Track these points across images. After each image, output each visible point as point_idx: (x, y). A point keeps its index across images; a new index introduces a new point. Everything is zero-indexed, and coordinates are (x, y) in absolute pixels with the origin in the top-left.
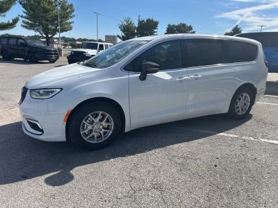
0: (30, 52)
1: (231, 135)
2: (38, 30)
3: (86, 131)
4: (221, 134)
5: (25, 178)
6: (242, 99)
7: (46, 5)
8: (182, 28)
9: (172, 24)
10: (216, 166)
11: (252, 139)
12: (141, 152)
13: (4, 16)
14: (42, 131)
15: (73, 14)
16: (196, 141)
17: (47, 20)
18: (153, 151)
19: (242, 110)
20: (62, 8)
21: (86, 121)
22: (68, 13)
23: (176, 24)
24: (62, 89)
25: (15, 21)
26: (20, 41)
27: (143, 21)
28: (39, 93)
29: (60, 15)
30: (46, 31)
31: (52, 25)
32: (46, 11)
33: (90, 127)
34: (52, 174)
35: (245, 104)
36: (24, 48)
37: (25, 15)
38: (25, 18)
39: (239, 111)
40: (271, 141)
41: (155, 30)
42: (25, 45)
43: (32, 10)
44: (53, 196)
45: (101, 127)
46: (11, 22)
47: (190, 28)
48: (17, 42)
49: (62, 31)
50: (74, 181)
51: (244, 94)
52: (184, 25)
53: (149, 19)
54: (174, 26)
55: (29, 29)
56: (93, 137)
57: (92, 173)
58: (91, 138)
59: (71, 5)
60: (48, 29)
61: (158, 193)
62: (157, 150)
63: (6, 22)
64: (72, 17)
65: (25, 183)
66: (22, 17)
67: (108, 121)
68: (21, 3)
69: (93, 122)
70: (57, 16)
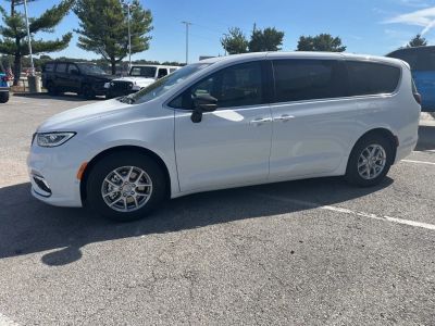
0: (83, 84)
1: (342, 210)
2: (100, 52)
3: (111, 194)
4: (326, 207)
5: (19, 253)
6: (371, 154)
7: (111, 14)
8: (324, 43)
9: (306, 36)
10: (292, 252)
11: (373, 216)
12: (189, 228)
13: (52, 32)
14: (49, 191)
15: (151, 25)
16: (281, 216)
17: (113, 36)
18: (207, 228)
19: (372, 172)
20: (135, 16)
21: (110, 179)
22: (143, 25)
23: (314, 36)
24: (76, 133)
25: (67, 38)
26: (72, 67)
27: (259, 33)
28: (48, 138)
29: (132, 28)
30: (112, 52)
31: (121, 43)
32: (112, 22)
33: (116, 189)
34: (56, 250)
35: (378, 163)
36: (76, 77)
37: (82, 29)
38: (83, 33)
39: (365, 174)
40: (403, 221)
41: (278, 47)
42: (78, 73)
43: (92, 22)
44: (45, 278)
45: (134, 189)
46: (61, 39)
47: (337, 41)
48: (67, 69)
49: (134, 51)
50: (79, 262)
51: (375, 146)
52: (326, 37)
53: (268, 30)
54: (309, 39)
55: (88, 49)
56: (120, 204)
57: (108, 252)
58: (118, 203)
59: (148, 13)
60: (114, 49)
61: (188, 283)
62: (215, 226)
63: (54, 40)
64: (149, 30)
65: (16, 259)
66: (78, 32)
67: (144, 181)
68: (76, 12)
69: (121, 181)
70: (126, 29)
